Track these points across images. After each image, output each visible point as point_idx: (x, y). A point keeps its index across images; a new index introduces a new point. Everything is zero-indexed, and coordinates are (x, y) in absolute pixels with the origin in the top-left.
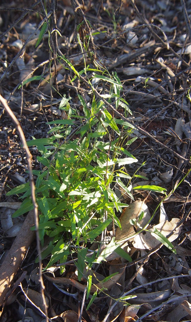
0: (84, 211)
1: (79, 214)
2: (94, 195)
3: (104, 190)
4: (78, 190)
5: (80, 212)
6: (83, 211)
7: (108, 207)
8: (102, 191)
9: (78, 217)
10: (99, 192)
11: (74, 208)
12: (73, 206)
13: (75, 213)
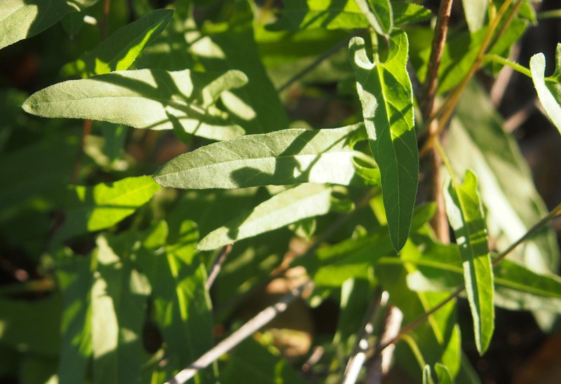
0: (187, 271)
1: (140, 285)
2: (286, 161)
3: (394, 133)
4: (145, 76)
5: (153, 266)
6: (174, 269)
7: (416, 282)
8: (372, 134)
9: (126, 307)
10: (351, 135)
11: (100, 219)
12: (90, 203)
13: (107, 271)
